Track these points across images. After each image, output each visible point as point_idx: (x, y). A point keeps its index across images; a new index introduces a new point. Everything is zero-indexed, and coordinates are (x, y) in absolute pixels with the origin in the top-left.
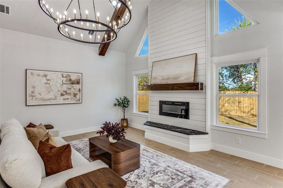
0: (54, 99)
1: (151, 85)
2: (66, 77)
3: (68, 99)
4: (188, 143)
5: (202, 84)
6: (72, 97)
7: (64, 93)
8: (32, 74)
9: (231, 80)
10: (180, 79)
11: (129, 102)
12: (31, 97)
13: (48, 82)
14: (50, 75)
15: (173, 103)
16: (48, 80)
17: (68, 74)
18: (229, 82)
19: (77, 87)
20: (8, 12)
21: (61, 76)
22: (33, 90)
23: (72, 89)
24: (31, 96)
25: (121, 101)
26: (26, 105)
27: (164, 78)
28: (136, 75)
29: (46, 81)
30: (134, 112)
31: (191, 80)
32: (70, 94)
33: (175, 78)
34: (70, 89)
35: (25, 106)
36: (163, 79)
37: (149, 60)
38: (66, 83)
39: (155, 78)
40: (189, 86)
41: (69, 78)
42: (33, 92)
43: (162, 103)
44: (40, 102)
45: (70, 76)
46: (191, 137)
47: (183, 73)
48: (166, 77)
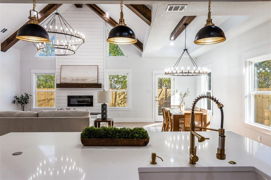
1: (61, 84)
10: (87, 80)
25: (21, 98)
27: (73, 79)
28: (35, 74)
30: (34, 108)
31: (96, 82)
33: (83, 80)
37: (56, 63)
39: (65, 78)
43: (70, 98)
47: (90, 77)
48: (76, 79)
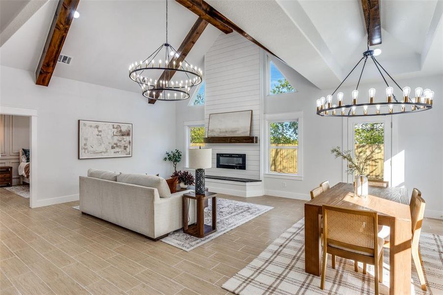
0: (105, 152)
1: (208, 137)
2: (117, 128)
3: (118, 152)
4: (245, 190)
5: (256, 138)
6: (122, 150)
7: (115, 146)
8: (85, 125)
9: (292, 130)
10: (237, 132)
11: (181, 155)
12: (84, 150)
13: (100, 134)
14: (102, 126)
15: (231, 156)
16: (100, 131)
17: (119, 125)
18: (289, 133)
19: (127, 138)
20: (68, 63)
21: (112, 127)
22: (85, 142)
23: (123, 142)
24: (84, 148)
25: (172, 155)
26: (79, 158)
27: (222, 131)
28: (188, 126)
29: (97, 133)
31: (248, 134)
32: (120, 146)
33: (233, 132)
34: (121, 141)
35: (77, 160)
36: (220, 132)
37: (205, 111)
38: (117, 134)
39: (213, 131)
40: (246, 140)
41: (119, 129)
42: (85, 145)
43: (219, 156)
44: (92, 155)
45: (120, 127)
46: (247, 184)
47: (241, 127)
48: (224, 131)
